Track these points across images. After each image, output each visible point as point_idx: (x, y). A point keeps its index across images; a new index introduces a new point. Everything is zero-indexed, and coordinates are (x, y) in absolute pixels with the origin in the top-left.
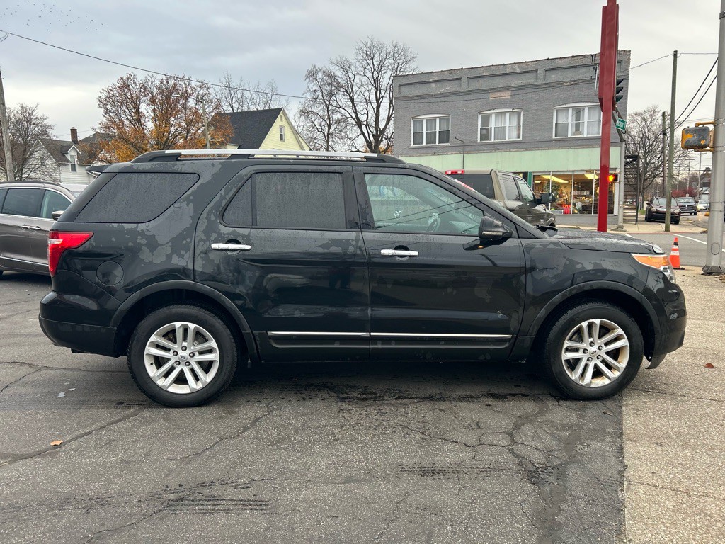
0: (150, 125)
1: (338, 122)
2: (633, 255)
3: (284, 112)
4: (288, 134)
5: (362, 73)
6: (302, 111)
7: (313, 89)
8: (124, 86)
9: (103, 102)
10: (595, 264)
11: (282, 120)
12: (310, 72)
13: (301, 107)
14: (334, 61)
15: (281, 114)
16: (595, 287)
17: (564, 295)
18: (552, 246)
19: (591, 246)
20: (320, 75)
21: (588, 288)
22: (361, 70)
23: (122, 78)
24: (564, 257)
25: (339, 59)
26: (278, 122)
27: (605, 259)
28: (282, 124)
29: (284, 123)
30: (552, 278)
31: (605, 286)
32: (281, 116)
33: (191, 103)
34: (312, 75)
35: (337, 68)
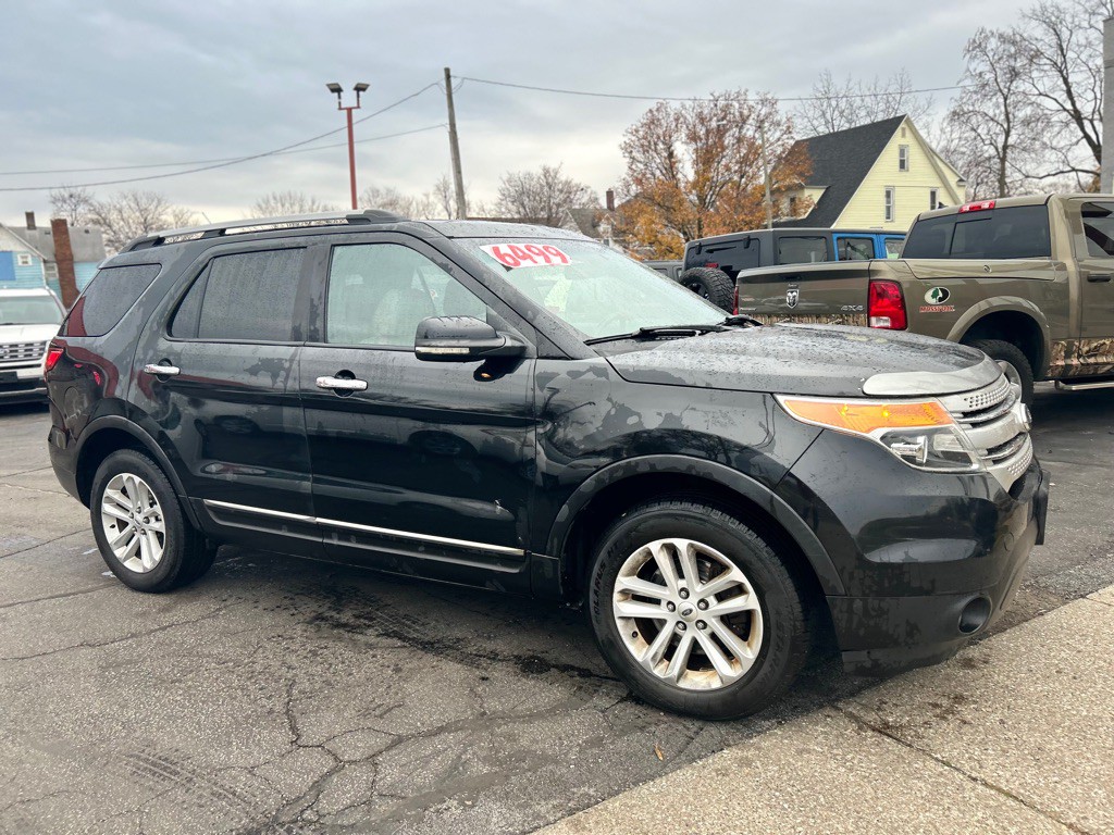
0: (687, 171)
1: (1026, 122)
2: (781, 398)
3: (909, 123)
4: (916, 157)
5: (1085, 24)
6: (955, 113)
7: (978, 71)
8: (653, 122)
9: (627, 149)
10: (669, 416)
11: (904, 135)
12: (974, 41)
13: (953, 106)
14: (1029, 13)
15: (903, 125)
16: (660, 468)
17: (598, 480)
18: (590, 376)
19: (677, 375)
20: (993, 43)
21: (646, 469)
22: (1083, 19)
23: (651, 111)
24: (609, 399)
25: (1038, 7)
26: (897, 140)
27: (697, 406)
28: (903, 142)
29: (909, 140)
30: (581, 442)
31: (683, 468)
32: (903, 129)
33: (749, 131)
34: (977, 47)
35: (1034, 23)
